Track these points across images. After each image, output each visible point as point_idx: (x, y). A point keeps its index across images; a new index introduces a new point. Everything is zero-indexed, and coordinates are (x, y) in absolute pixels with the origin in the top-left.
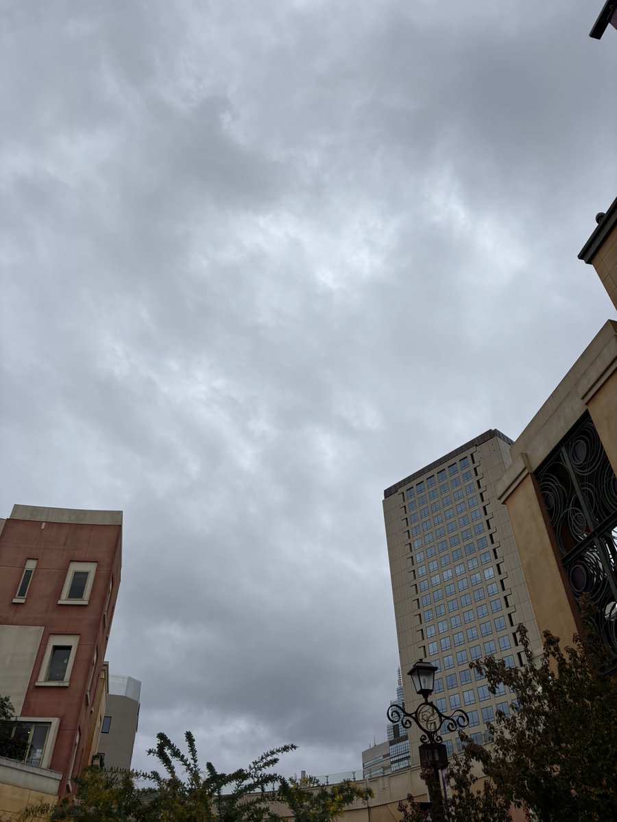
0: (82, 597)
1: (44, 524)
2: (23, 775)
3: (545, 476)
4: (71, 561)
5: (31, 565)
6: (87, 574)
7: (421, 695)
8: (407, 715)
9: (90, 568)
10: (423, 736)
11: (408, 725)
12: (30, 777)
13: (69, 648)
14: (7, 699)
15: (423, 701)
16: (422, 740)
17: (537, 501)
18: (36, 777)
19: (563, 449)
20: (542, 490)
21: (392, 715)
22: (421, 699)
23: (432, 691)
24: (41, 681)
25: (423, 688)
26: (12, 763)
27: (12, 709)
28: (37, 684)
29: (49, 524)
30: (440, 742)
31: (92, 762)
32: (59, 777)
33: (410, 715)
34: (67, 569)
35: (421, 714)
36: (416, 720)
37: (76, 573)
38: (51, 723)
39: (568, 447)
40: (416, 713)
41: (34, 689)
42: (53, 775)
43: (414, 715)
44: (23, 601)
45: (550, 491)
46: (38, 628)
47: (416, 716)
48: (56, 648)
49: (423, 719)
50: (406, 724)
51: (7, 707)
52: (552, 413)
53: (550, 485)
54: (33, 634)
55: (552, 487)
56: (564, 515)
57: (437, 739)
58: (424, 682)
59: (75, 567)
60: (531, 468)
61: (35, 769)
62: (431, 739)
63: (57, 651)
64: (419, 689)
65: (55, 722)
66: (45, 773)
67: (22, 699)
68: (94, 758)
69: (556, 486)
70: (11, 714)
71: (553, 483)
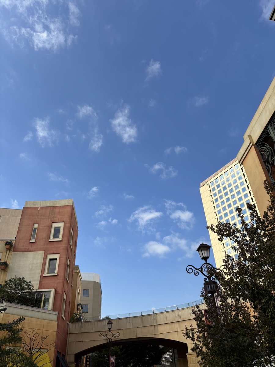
0: (59, 238)
1: (39, 208)
2: (40, 314)
3: (261, 144)
4: (52, 223)
5: (36, 226)
6: (60, 227)
7: (204, 260)
8: (196, 269)
9: (61, 225)
10: (205, 278)
11: (197, 274)
12: (44, 314)
13: (56, 259)
14: (30, 282)
15: (205, 262)
16: (204, 280)
17: (258, 158)
18: (47, 314)
19: (269, 127)
20: (260, 152)
21: (189, 270)
22: (204, 262)
23: (209, 257)
24: (46, 274)
25: (204, 256)
26: (35, 309)
27: (33, 286)
28: (44, 275)
29: (42, 208)
30: (214, 281)
31: (77, 307)
32: (57, 313)
33: (198, 269)
34: (51, 226)
35: (204, 269)
36: (202, 271)
37: (55, 228)
38: (51, 291)
39: (272, 125)
40: (201, 268)
41: (43, 278)
42: (54, 313)
43: (200, 269)
44: (34, 241)
45: (264, 151)
46: (42, 252)
47: (201, 269)
48: (50, 260)
49: (205, 270)
50: (196, 273)
51: (30, 286)
52: (262, 109)
53: (264, 148)
54: (40, 255)
55: (265, 149)
56: (272, 162)
57: (212, 280)
58: (205, 253)
59: (55, 225)
60: (253, 142)
61: (46, 311)
62: (210, 279)
63: (51, 261)
64: (202, 257)
65: (53, 290)
66: (50, 312)
67: (38, 282)
68: (78, 305)
69: (267, 148)
70: (32, 289)
71: (265, 147)
